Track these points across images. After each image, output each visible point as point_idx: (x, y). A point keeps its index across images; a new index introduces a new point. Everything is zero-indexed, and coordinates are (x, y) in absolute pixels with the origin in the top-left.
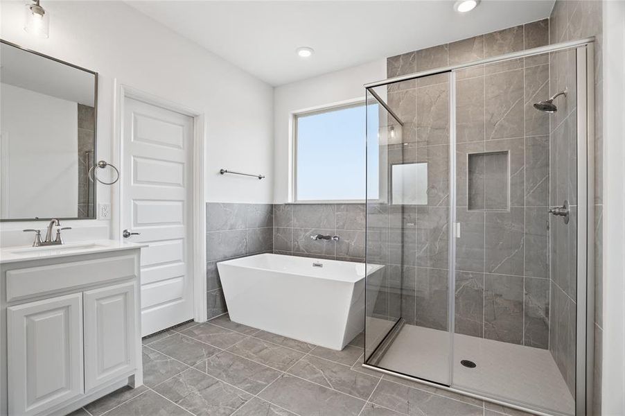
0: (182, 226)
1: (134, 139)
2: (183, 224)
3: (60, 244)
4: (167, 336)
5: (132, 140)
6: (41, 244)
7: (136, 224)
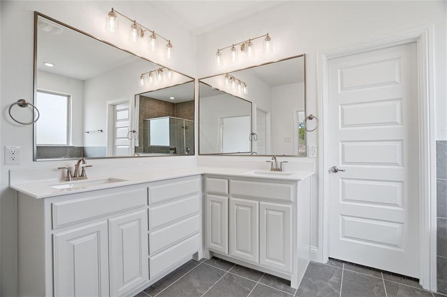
0: (402, 168)
1: (341, 90)
2: (403, 165)
3: (282, 171)
4: (371, 274)
5: (339, 91)
6: (272, 169)
7: (344, 162)
